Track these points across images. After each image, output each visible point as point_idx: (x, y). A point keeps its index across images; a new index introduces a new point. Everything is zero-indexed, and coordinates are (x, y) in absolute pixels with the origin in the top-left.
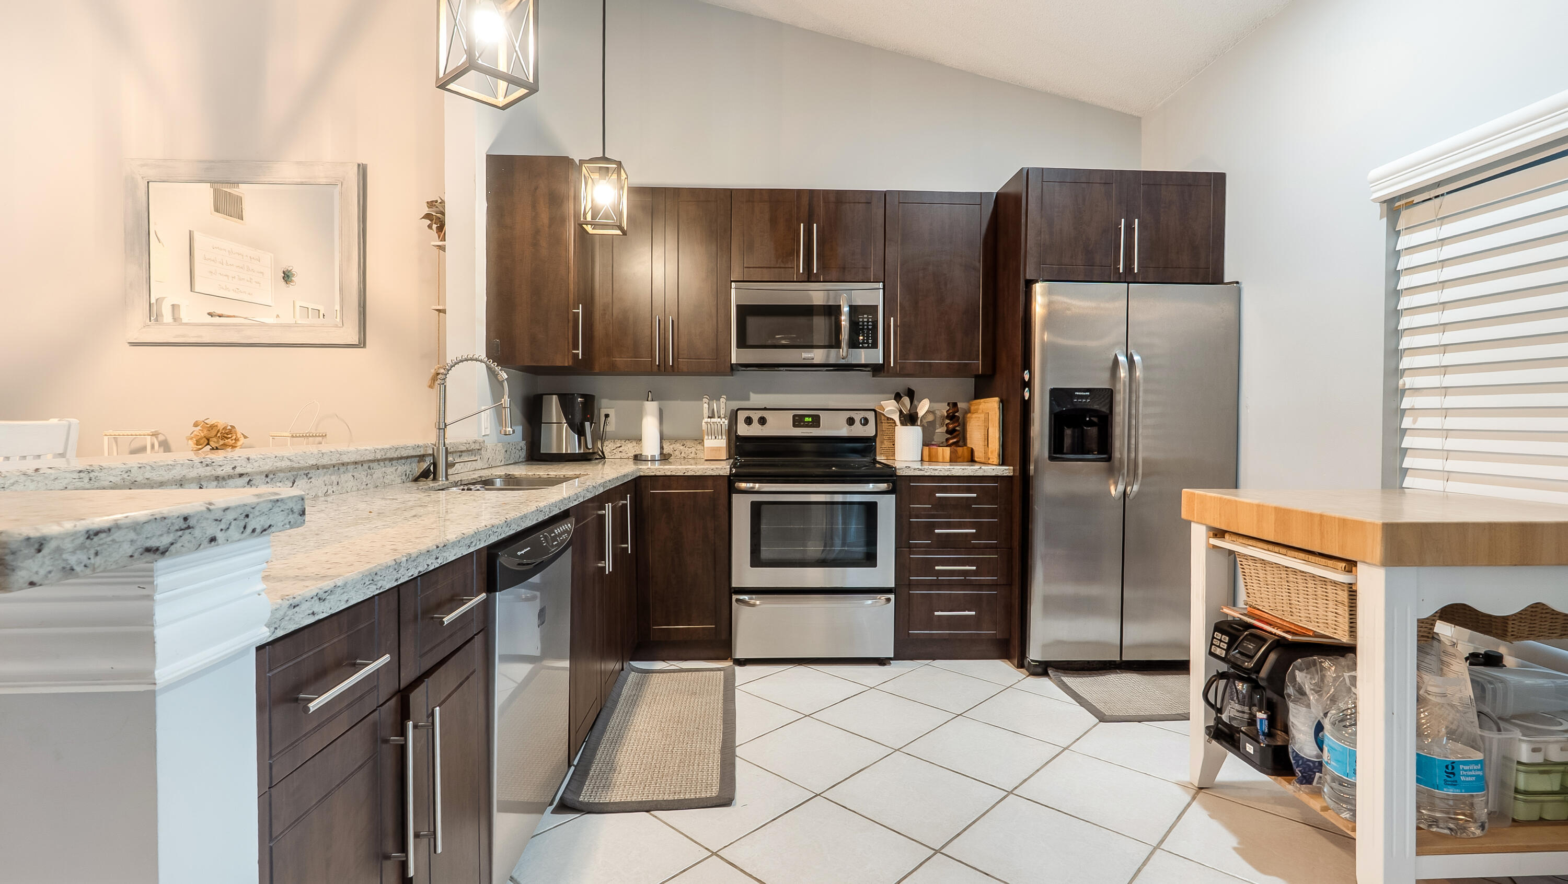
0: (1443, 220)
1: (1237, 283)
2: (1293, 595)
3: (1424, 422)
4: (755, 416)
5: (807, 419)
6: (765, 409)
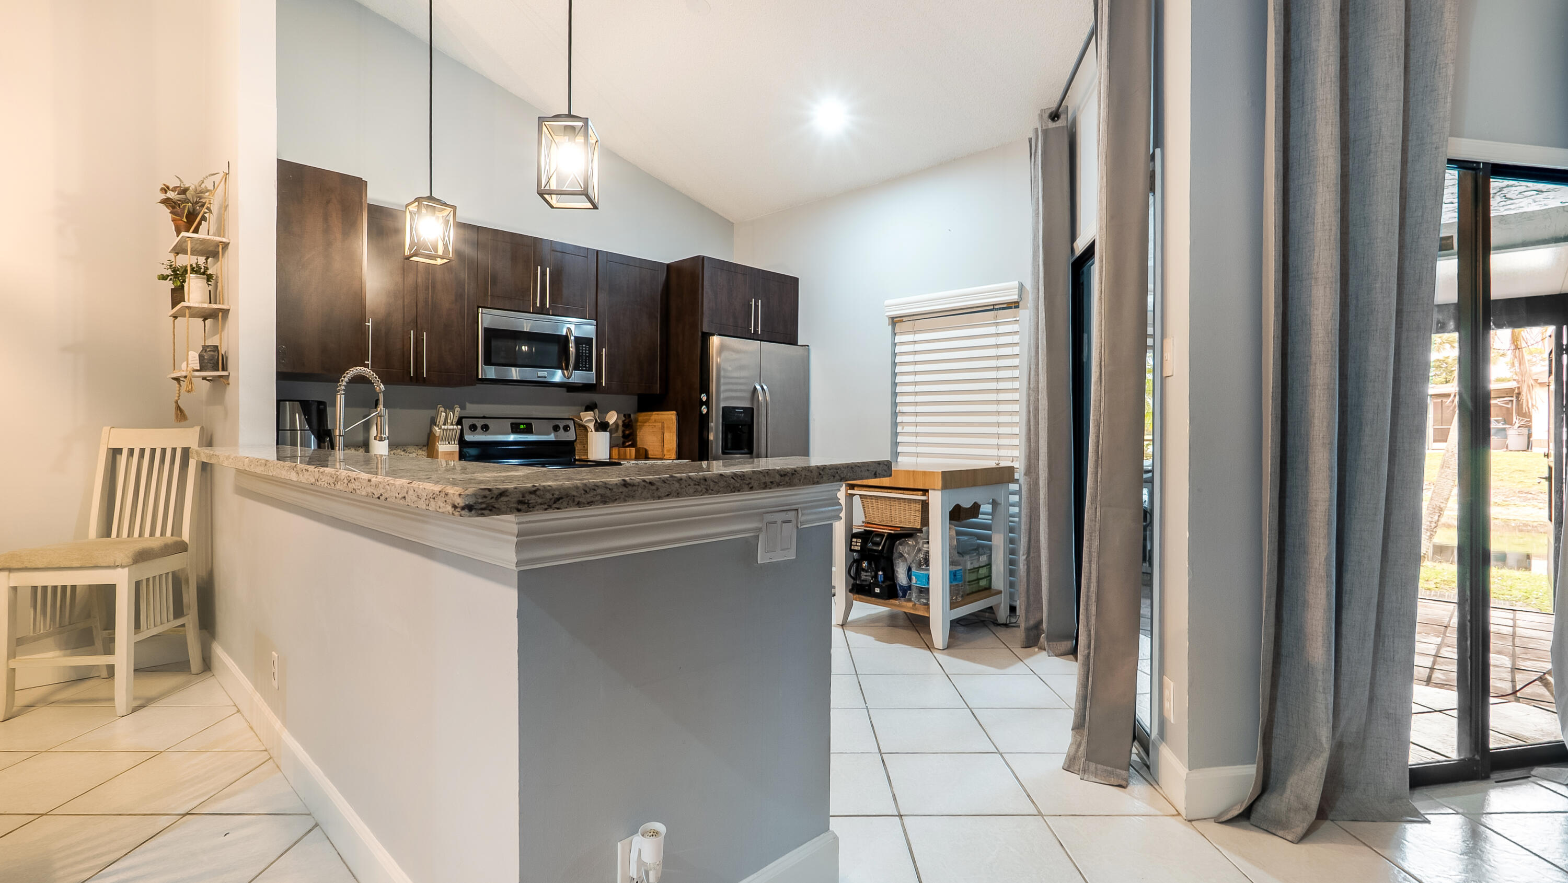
0: (915, 332)
1: (808, 346)
2: (893, 512)
3: (908, 429)
4: (479, 423)
5: (522, 427)
6: (484, 417)
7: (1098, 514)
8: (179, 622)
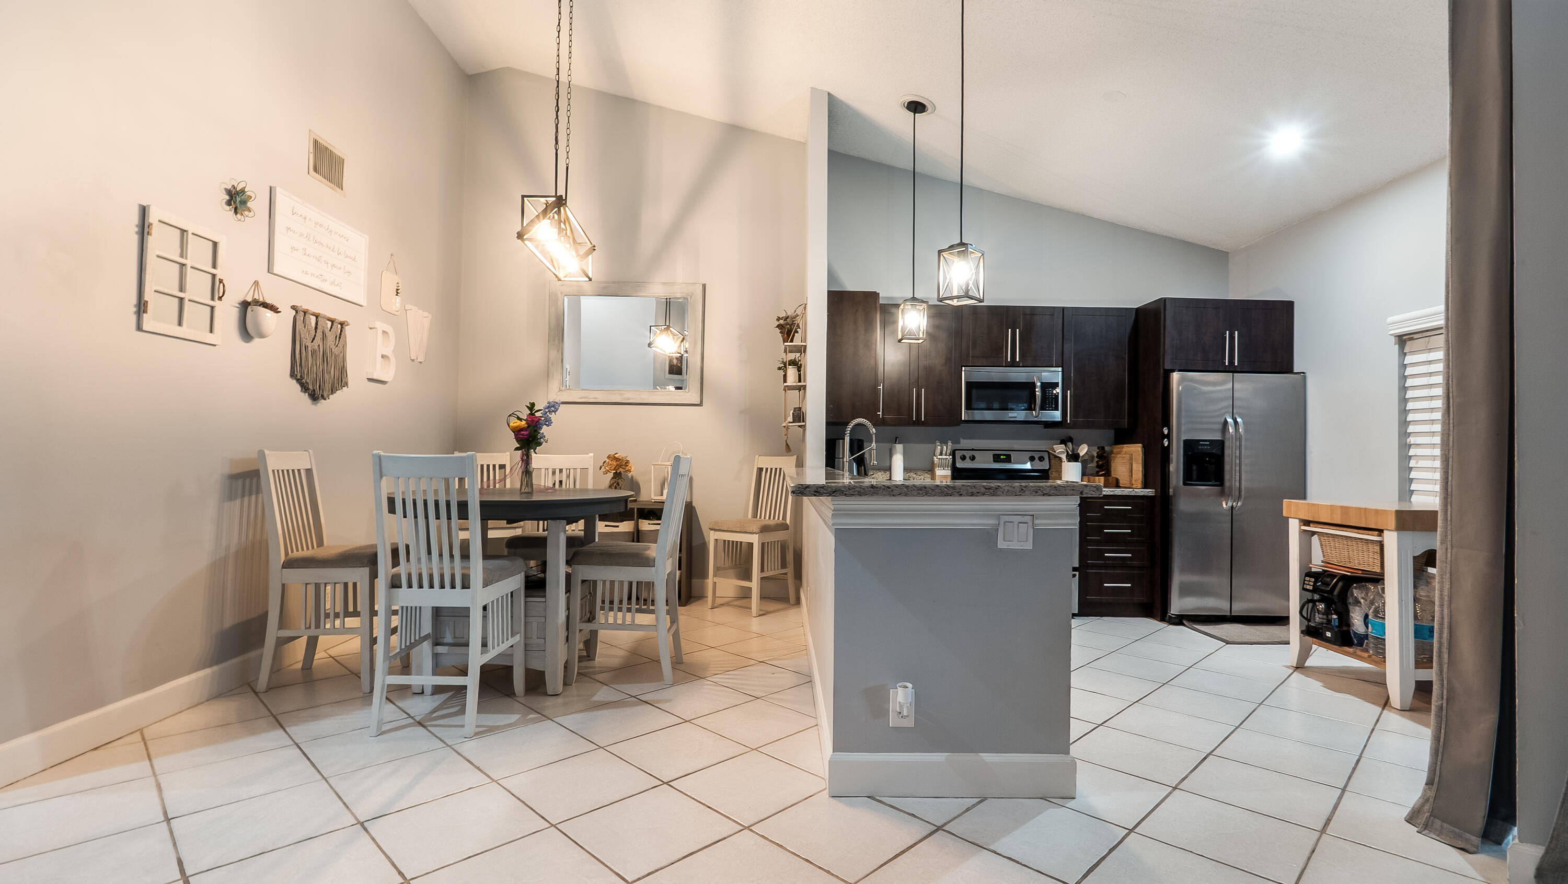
0: (1429, 351)
1: (1303, 373)
2: (1351, 553)
4: (968, 454)
5: (1002, 457)
6: (973, 450)
7: (1449, 555)
8: (784, 571)
